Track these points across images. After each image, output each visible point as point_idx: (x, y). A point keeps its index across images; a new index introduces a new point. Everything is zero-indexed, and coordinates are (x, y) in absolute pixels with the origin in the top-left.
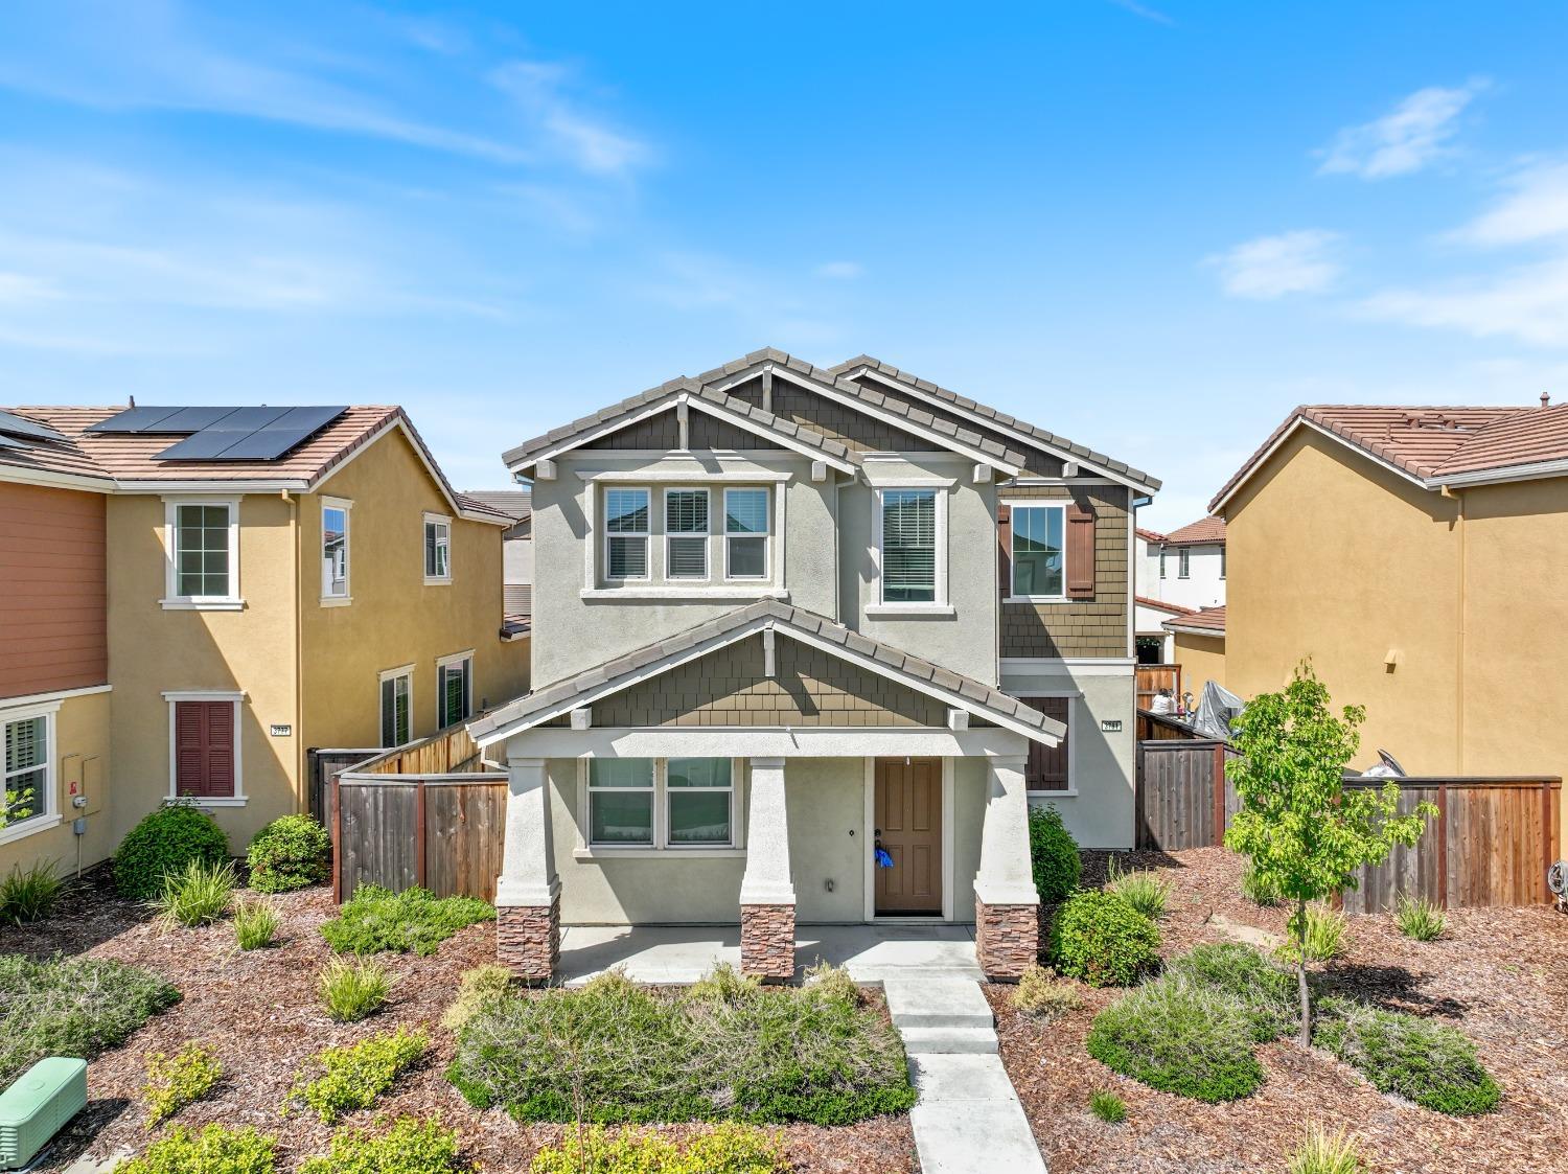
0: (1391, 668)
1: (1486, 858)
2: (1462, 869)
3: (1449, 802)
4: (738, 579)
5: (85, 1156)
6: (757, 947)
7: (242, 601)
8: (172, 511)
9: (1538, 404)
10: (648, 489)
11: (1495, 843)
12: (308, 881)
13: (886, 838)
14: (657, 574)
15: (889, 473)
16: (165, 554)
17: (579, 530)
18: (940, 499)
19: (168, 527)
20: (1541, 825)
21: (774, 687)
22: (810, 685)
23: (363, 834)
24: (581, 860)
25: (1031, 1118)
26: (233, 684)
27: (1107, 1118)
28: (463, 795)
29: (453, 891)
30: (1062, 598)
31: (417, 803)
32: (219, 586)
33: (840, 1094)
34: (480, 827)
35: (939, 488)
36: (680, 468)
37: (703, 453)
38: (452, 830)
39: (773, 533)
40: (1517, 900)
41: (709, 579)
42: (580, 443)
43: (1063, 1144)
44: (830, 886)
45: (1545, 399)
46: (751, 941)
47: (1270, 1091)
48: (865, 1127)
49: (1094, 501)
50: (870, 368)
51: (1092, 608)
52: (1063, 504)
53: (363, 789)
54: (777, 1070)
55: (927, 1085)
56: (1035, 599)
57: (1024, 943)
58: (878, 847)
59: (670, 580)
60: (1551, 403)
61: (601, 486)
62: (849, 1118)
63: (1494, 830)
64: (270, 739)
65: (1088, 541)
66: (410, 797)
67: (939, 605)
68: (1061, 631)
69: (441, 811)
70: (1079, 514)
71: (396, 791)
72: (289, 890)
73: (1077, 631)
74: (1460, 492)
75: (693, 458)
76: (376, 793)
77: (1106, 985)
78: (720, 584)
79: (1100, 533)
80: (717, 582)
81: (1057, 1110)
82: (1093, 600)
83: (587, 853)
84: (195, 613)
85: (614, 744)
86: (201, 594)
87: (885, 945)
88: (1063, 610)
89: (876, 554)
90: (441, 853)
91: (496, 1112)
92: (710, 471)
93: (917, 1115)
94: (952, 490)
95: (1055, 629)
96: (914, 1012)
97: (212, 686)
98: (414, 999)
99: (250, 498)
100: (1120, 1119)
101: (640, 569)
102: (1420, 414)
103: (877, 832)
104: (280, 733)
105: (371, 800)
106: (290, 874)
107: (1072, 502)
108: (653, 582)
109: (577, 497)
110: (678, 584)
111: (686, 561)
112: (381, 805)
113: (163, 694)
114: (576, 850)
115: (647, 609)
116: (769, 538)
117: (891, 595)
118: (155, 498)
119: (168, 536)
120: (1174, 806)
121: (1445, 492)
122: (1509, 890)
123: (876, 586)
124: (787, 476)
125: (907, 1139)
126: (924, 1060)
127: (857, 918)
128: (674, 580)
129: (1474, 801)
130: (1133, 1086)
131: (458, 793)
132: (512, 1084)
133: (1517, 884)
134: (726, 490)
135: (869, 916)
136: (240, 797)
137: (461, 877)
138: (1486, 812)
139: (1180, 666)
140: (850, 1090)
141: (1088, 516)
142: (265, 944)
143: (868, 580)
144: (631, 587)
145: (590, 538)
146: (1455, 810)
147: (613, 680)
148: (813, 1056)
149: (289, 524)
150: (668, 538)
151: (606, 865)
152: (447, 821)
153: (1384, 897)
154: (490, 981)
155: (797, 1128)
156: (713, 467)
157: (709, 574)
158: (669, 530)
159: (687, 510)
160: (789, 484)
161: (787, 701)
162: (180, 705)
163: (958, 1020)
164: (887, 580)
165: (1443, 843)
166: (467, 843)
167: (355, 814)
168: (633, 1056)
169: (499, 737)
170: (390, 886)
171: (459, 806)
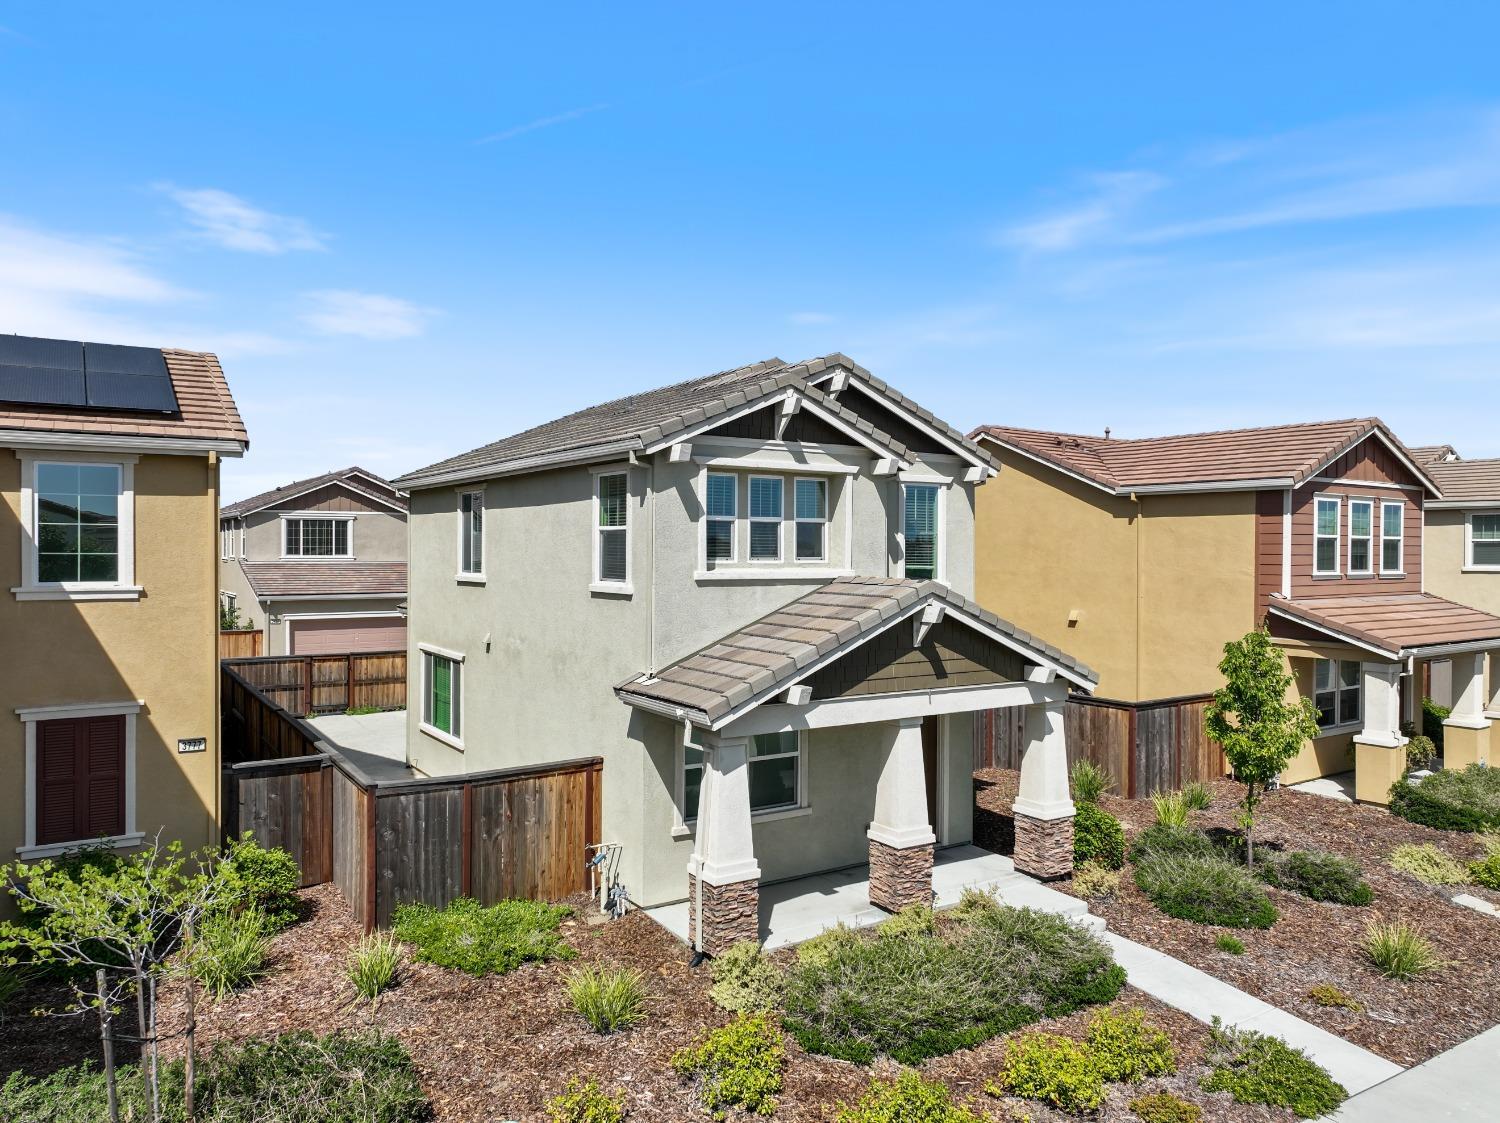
2: (1187, 759)
3: (1182, 715)
4: (804, 561)
6: (908, 885)
7: (139, 588)
8: (30, 472)
9: (1104, 435)
10: (736, 476)
12: (295, 917)
14: (741, 556)
16: (19, 527)
17: (694, 513)
18: (941, 493)
19: (26, 493)
21: (918, 656)
23: (401, 849)
24: (678, 838)
26: (126, 694)
28: (510, 792)
31: (461, 807)
32: (104, 568)
34: (527, 823)
35: (941, 484)
36: (774, 456)
37: (794, 445)
38: (498, 831)
39: (833, 520)
41: (782, 561)
42: (706, 428)
45: (1107, 432)
46: (903, 880)
53: (402, 798)
57: (1066, 848)
59: (753, 562)
60: (1112, 436)
61: (712, 471)
63: (1200, 729)
64: (178, 757)
66: (454, 801)
69: (488, 812)
71: (440, 797)
74: (1141, 497)
75: (785, 449)
78: (791, 565)
80: (787, 564)
84: (65, 604)
85: (807, 716)
86: (76, 580)
89: (901, 539)
90: (485, 856)
93: (1133, 980)
94: (949, 487)
97: (92, 696)
99: (148, 459)
100: (1239, 950)
101: (728, 550)
102: (1066, 439)
104: (192, 748)
105: (411, 808)
108: (739, 564)
109: (692, 481)
110: (760, 566)
111: (763, 544)
112: (423, 813)
113: (17, 712)
114: (674, 828)
115: (749, 589)
116: (827, 524)
117: (908, 574)
118: (6, 452)
119: (25, 504)
121: (1133, 497)
122: (1206, 769)
123: (901, 566)
124: (855, 469)
128: (755, 561)
129: (1193, 711)
131: (505, 789)
133: (1209, 765)
134: (796, 479)
136: (133, 834)
137: (507, 877)
138: (1198, 721)
143: (895, 561)
144: (725, 569)
145: (703, 520)
146: (1184, 719)
149: (206, 494)
150: (752, 523)
152: (493, 819)
153: (1154, 788)
156: (801, 459)
157: (782, 558)
158: (752, 515)
160: (855, 476)
161: (928, 668)
162: (43, 727)
165: (1179, 742)
166: (513, 842)
167: (394, 829)
169: (731, 718)
170: (431, 902)
171: (505, 804)
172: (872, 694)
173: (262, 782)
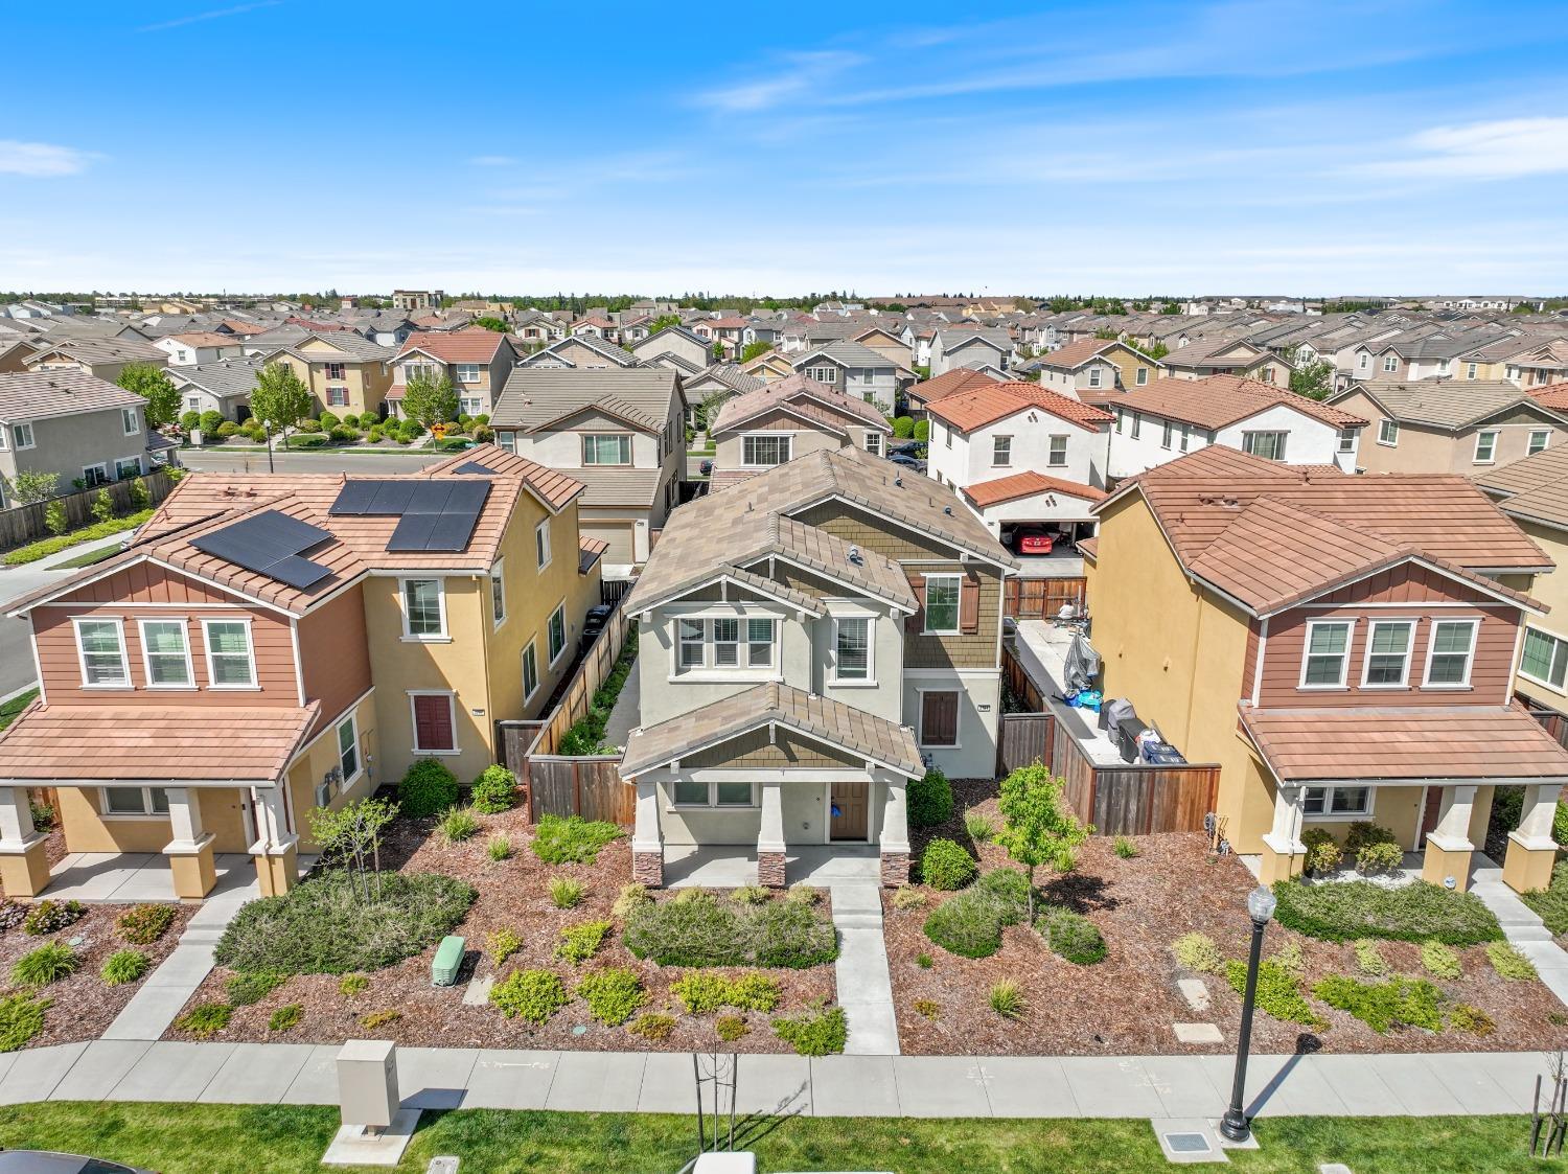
0: (1166, 669)
1: (1175, 808)
2: (1161, 813)
3: (1157, 779)
4: (755, 665)
5: (473, 979)
6: (766, 872)
7: (450, 637)
8: (403, 585)
10: (704, 623)
11: (1181, 799)
12: (508, 806)
13: (838, 801)
14: (709, 664)
15: (840, 609)
16: (401, 610)
17: (666, 645)
18: (871, 623)
19: (401, 594)
20: (1207, 790)
21: (775, 748)
22: (794, 747)
23: (544, 788)
24: (669, 813)
25: (890, 964)
26: (447, 686)
27: (923, 966)
28: (601, 769)
29: (595, 818)
30: (956, 632)
31: (573, 772)
32: (435, 628)
33: (804, 955)
34: (609, 784)
35: (870, 618)
36: (723, 611)
37: (734, 603)
38: (594, 786)
39: (775, 642)
40: (1190, 829)
41: (738, 669)
42: (665, 602)
43: (901, 978)
44: (806, 826)
46: (763, 869)
47: (1004, 951)
48: (814, 970)
49: (979, 574)
50: (838, 494)
51: (975, 638)
52: (959, 575)
53: (542, 764)
54: (775, 945)
55: (845, 946)
56: (939, 632)
57: (902, 870)
58: (834, 806)
59: (716, 670)
61: (676, 621)
62: (808, 965)
63: (1181, 791)
64: (473, 718)
65: (975, 599)
66: (569, 768)
67: (868, 681)
68: (956, 652)
69: (587, 776)
70: (969, 582)
71: (561, 766)
72: (499, 812)
73: (965, 652)
75: (731, 606)
76: (549, 766)
77: (944, 889)
78: (744, 672)
79: (982, 593)
80: (742, 671)
81: (902, 961)
82: (976, 634)
83: (673, 809)
84: (421, 644)
85: (692, 776)
86: (424, 633)
87: (834, 859)
88: (959, 639)
89: (833, 654)
90: (587, 799)
91: (648, 960)
92: (739, 613)
93: (839, 962)
94: (877, 619)
95: (952, 650)
96: (842, 908)
97: (435, 686)
98: (593, 895)
99: (450, 578)
100: (929, 966)
101: (700, 661)
103: (832, 798)
104: (478, 714)
105: (547, 770)
106: (499, 803)
107: (965, 574)
108: (707, 671)
109: (665, 627)
110: (720, 672)
111: (726, 656)
112: (553, 773)
113: (406, 692)
114: (668, 807)
115: (705, 687)
116: (773, 644)
117: (842, 674)
118: (394, 579)
119: (401, 599)
120: (1022, 751)
121: (1192, 582)
122: (1186, 824)
123: (834, 670)
124: (783, 616)
125: (832, 975)
126: (846, 932)
127: (821, 843)
128: (718, 670)
129: (1171, 777)
130: (939, 949)
131: (596, 766)
132: (655, 950)
133: (1191, 821)
135: (827, 841)
136: (456, 750)
137: (599, 810)
138: (1178, 784)
139: (1086, 578)
140: (808, 953)
141: (976, 584)
142: (507, 856)
143: (829, 667)
144: (696, 673)
145: (672, 649)
146: (1159, 783)
147: (691, 749)
148: (793, 937)
149: (475, 593)
150: (715, 644)
151: (684, 816)
152: (590, 782)
153: (1116, 828)
154: (635, 892)
155: (784, 970)
156: (741, 611)
157: (739, 666)
158: (716, 640)
159: (726, 630)
160: (784, 620)
161: (781, 754)
162: (417, 698)
163: (865, 912)
164: (839, 666)
165: (1151, 800)
166: (601, 792)
167: (539, 778)
168: (709, 938)
169: (648, 770)
170: (559, 815)
171: (597, 774)
172: (741, 767)
173: (516, 731)
